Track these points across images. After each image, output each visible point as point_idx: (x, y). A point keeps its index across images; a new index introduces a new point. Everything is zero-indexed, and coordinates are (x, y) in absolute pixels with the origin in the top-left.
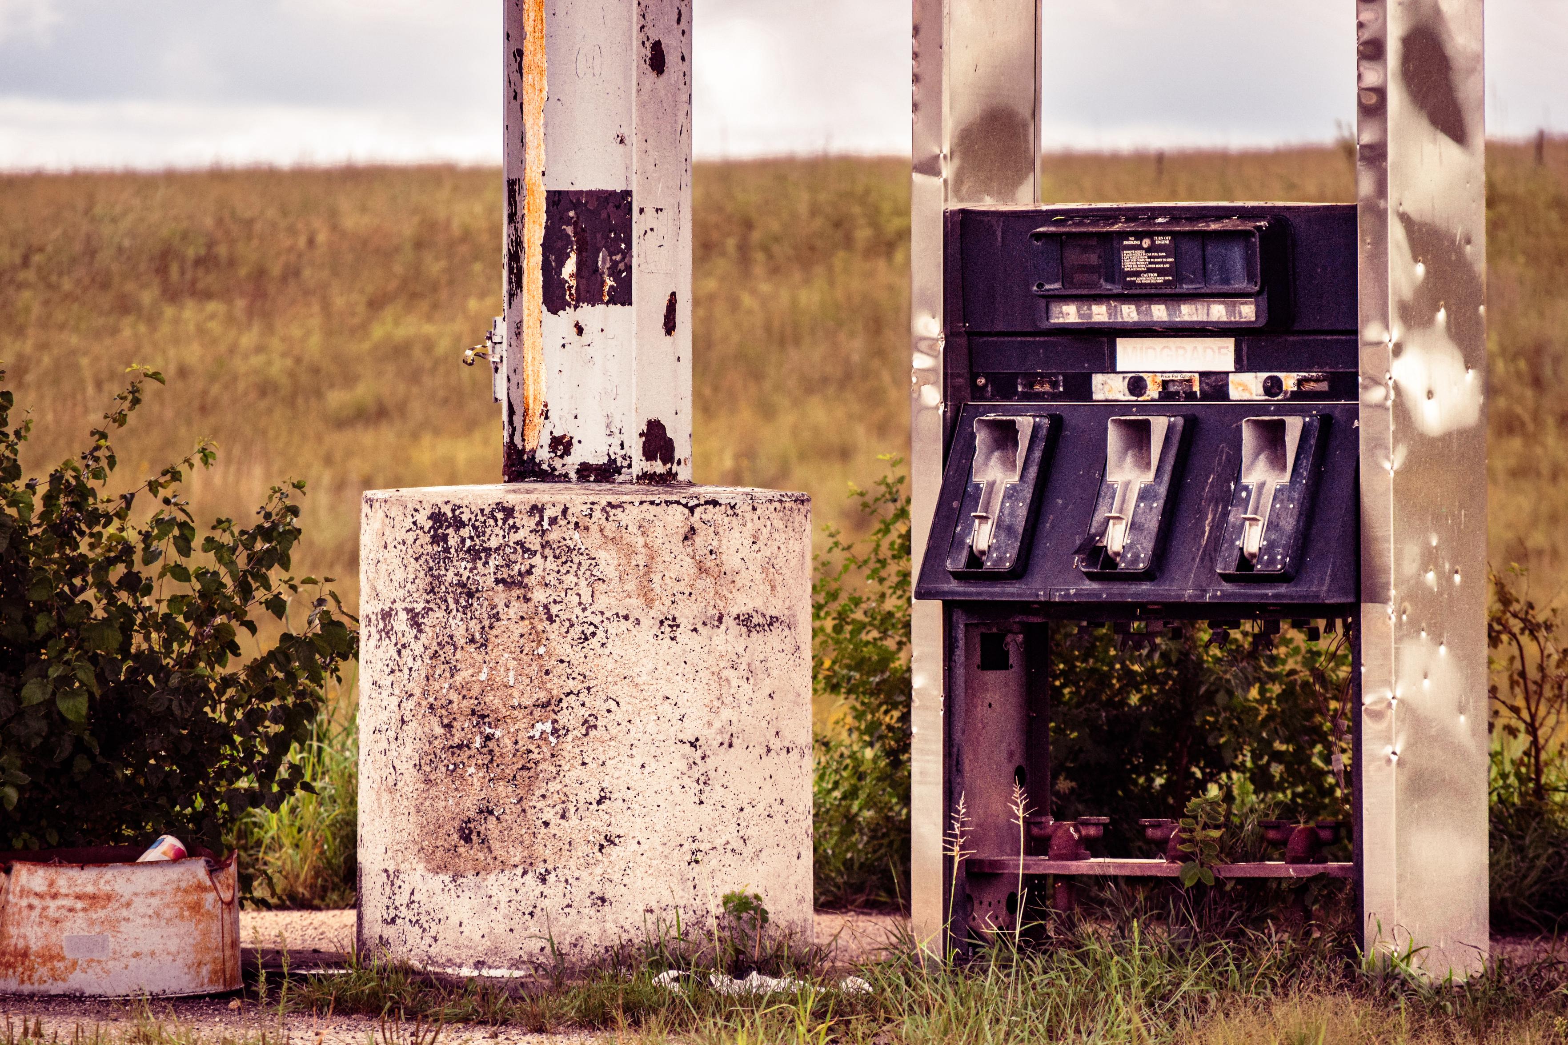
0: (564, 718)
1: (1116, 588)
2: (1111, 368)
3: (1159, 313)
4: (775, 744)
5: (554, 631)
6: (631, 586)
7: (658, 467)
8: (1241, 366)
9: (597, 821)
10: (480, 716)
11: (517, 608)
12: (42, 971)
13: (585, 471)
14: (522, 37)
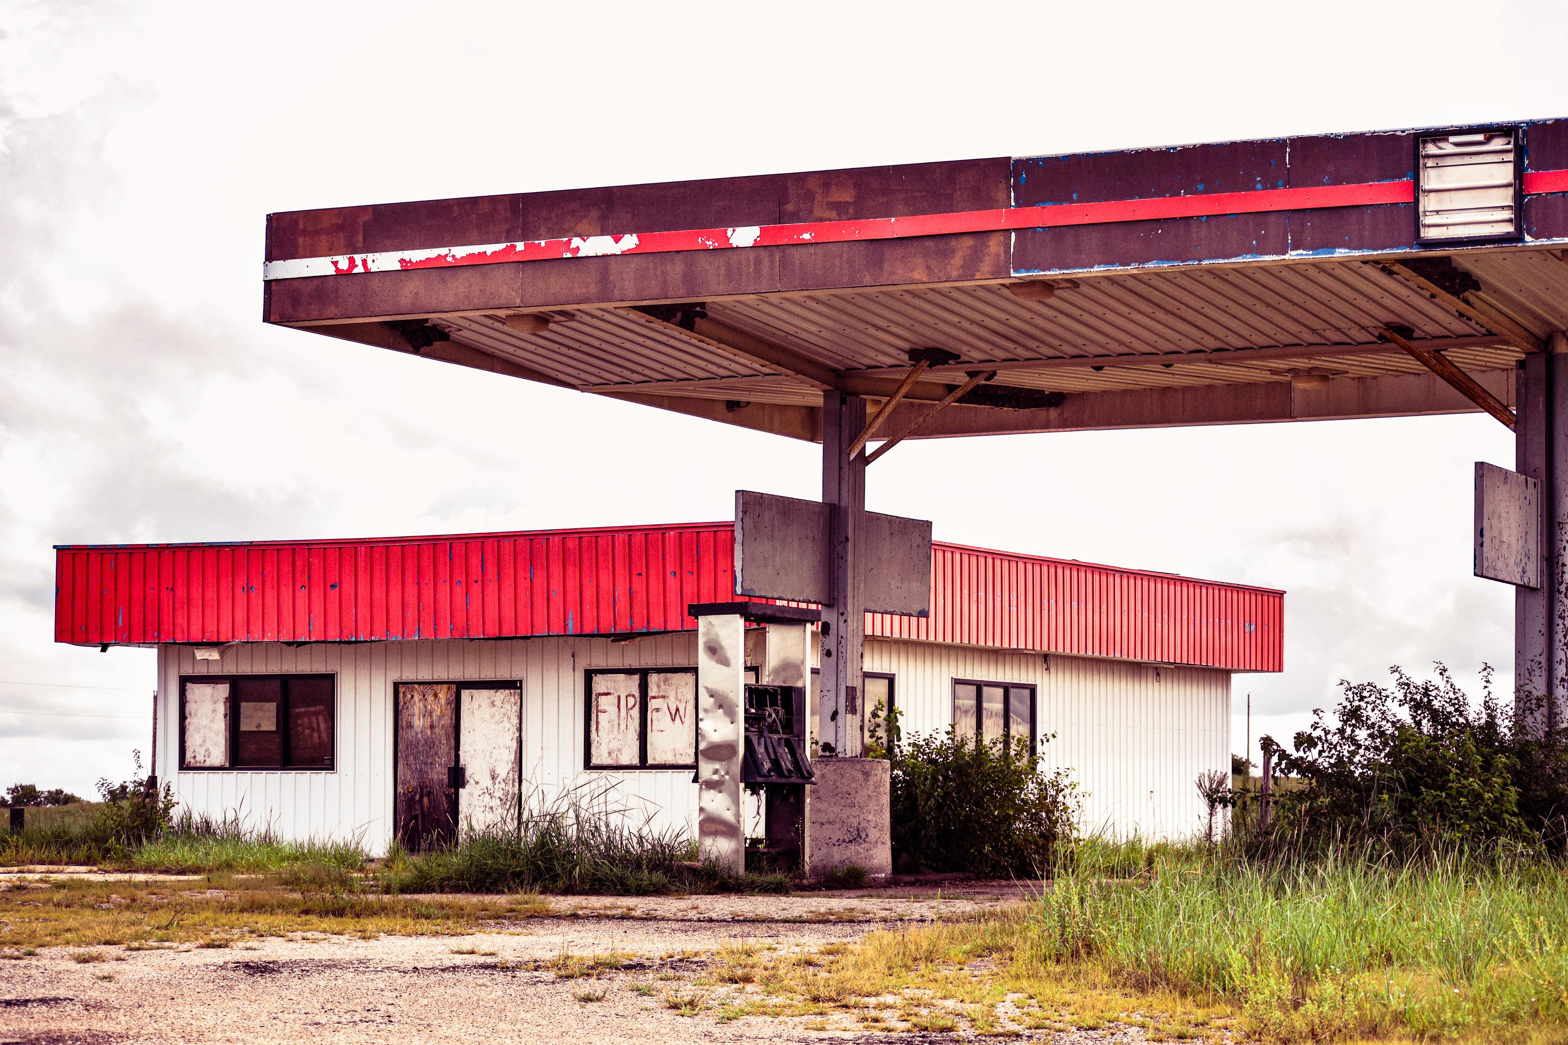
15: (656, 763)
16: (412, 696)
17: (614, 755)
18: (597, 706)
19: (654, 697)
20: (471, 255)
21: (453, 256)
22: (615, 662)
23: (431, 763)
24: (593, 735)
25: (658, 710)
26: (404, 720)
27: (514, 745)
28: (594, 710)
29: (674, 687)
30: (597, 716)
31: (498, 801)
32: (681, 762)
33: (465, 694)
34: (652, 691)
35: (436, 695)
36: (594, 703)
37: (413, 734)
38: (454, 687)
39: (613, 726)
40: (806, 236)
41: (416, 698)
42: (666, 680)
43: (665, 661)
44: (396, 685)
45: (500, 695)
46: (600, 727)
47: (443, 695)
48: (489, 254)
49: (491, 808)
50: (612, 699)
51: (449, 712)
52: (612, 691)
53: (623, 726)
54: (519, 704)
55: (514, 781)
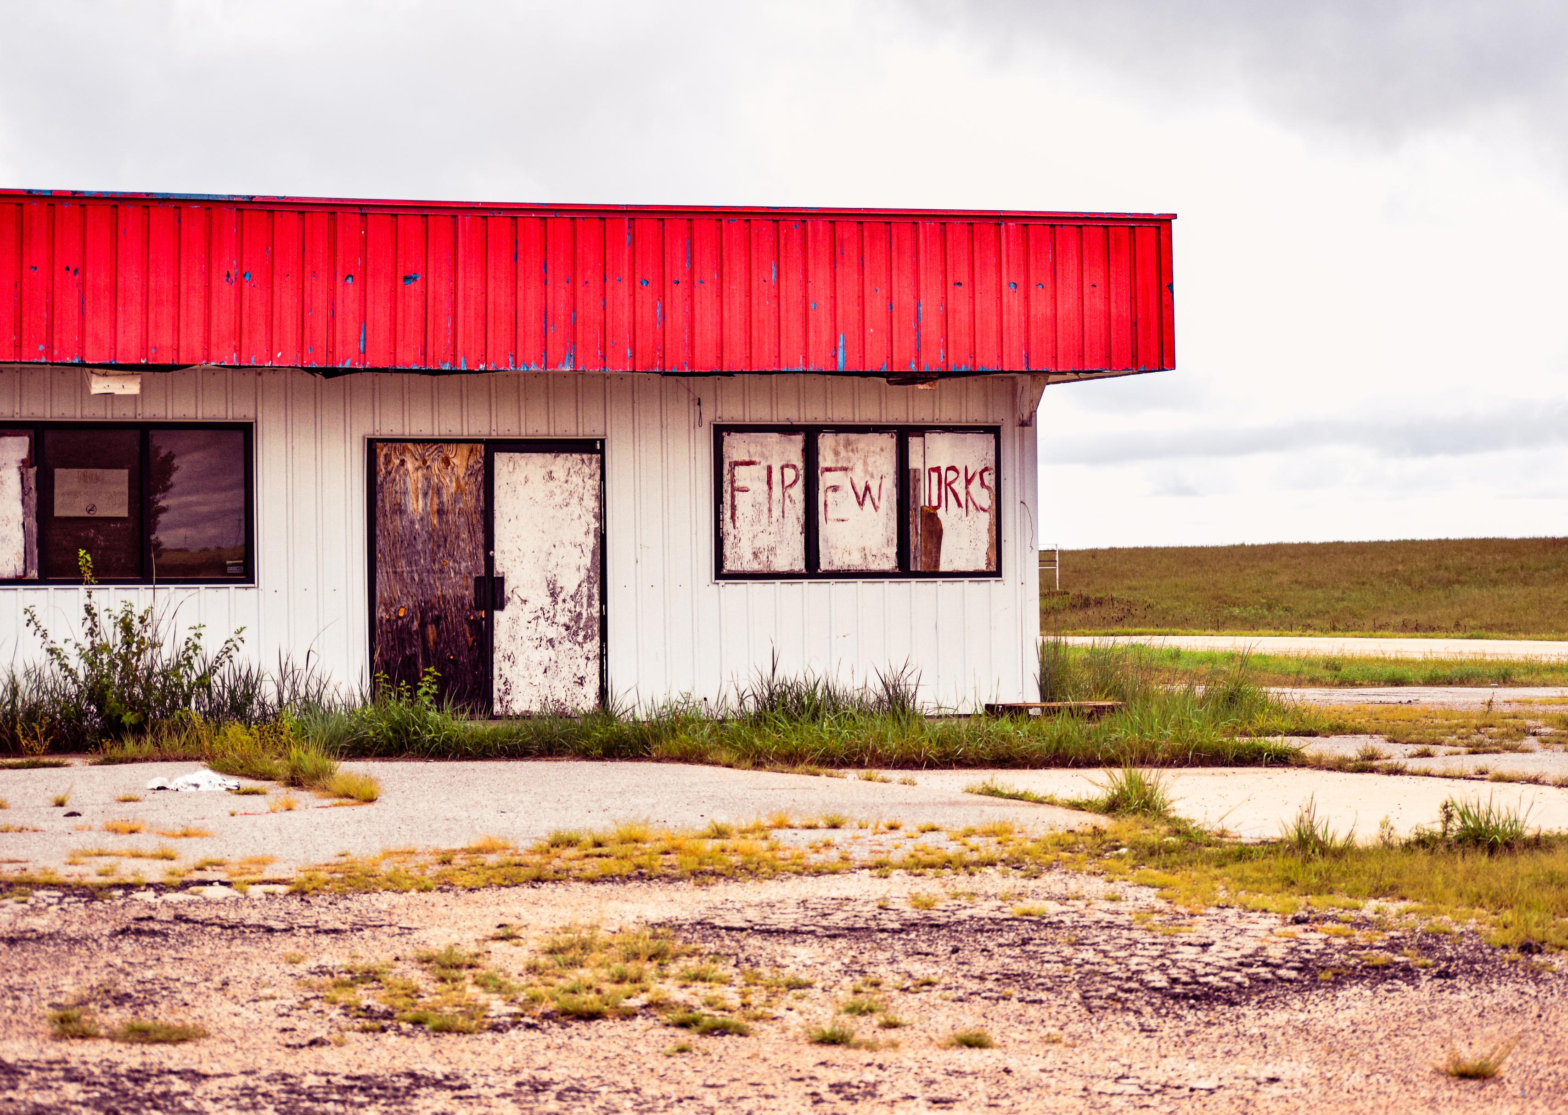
15: (834, 568)
16: (403, 462)
17: (763, 557)
18: (732, 482)
19: (829, 470)
22: (761, 414)
23: (441, 571)
24: (727, 526)
25: (835, 489)
26: (387, 501)
27: (591, 541)
28: (727, 487)
29: (861, 454)
30: (733, 497)
31: (562, 630)
32: (874, 567)
33: (501, 460)
34: (826, 459)
35: (447, 461)
36: (727, 477)
37: (406, 523)
38: (481, 447)
39: (760, 512)
41: (410, 465)
42: (848, 444)
43: (841, 414)
44: (372, 445)
45: (561, 464)
46: (738, 513)
47: (460, 460)
49: (551, 641)
50: (759, 471)
51: (472, 487)
52: (756, 459)
53: (776, 512)
54: (598, 477)
55: (590, 597)
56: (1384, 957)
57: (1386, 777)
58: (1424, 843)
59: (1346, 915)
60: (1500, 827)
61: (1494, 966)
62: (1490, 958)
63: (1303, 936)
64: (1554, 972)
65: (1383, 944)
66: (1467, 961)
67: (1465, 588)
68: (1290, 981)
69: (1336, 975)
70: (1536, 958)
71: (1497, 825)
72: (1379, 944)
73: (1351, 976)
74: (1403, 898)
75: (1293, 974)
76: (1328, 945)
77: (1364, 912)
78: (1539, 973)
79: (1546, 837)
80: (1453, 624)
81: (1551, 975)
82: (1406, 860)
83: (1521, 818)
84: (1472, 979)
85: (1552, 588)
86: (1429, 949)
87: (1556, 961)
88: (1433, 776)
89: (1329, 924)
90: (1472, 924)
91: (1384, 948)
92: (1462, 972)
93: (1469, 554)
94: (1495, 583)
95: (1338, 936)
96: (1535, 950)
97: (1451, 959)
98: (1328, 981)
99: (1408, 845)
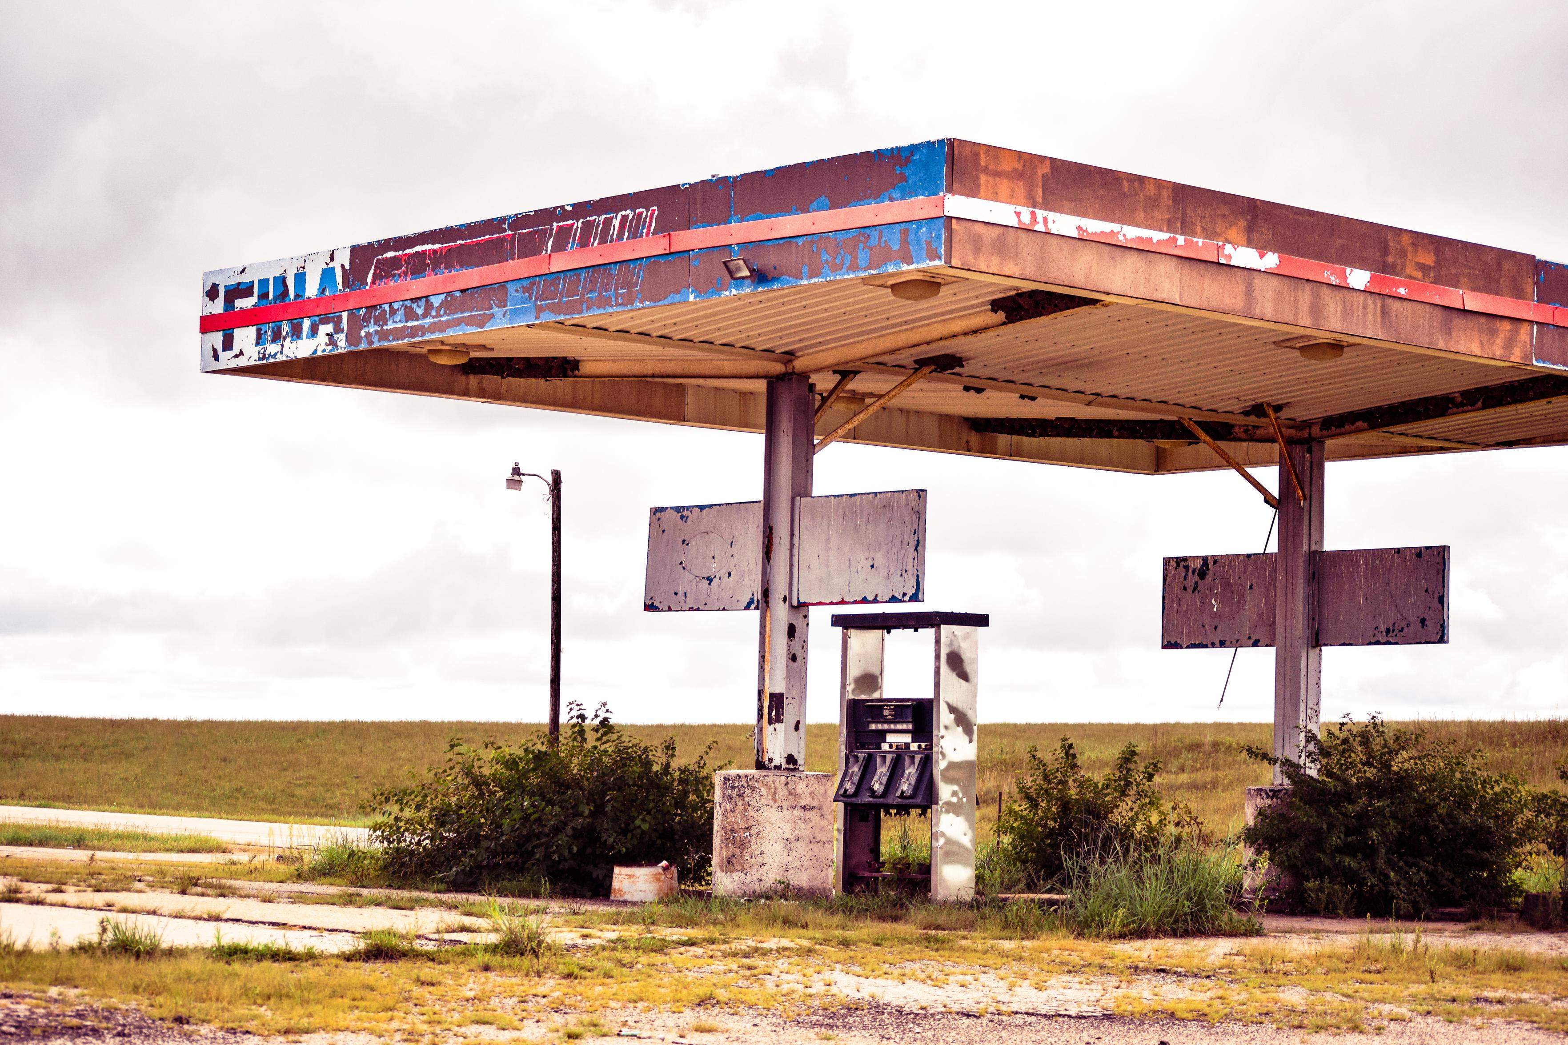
0: (752, 832)
1: (876, 800)
2: (885, 742)
3: (892, 726)
4: (814, 840)
5: (750, 808)
6: (770, 797)
7: (791, 766)
8: (913, 741)
9: (760, 859)
10: (732, 831)
11: (741, 803)
12: (618, 895)
13: (775, 767)
14: (765, 652)
20: (1140, 239)
21: (1124, 235)
40: (1402, 291)
48: (1155, 241)
56: (76, 1022)
57: (30, 906)
58: (85, 949)
59: (37, 995)
60: (143, 939)
61: (157, 1031)
62: (153, 1026)
63: (12, 1006)
64: (201, 1036)
65: (73, 1014)
66: (136, 1027)
67: (29, 761)
68: (11, 1034)
69: (44, 1032)
70: (186, 1027)
71: (140, 938)
72: (70, 1014)
73: (55, 1033)
74: (76, 987)
75: (13, 1030)
76: (33, 1013)
77: (49, 994)
78: (190, 1036)
79: (177, 949)
80: (18, 794)
81: (199, 1038)
82: (74, 961)
83: (159, 934)
84: (142, 1038)
85: (110, 765)
86: (107, 1019)
87: (201, 1028)
88: (69, 907)
89: (28, 1000)
90: (133, 1005)
91: (74, 1017)
92: (134, 1034)
93: (34, 730)
94: (57, 758)
95: (38, 1007)
96: (185, 1022)
97: (124, 1025)
98: (38, 1036)
99: (72, 951)
